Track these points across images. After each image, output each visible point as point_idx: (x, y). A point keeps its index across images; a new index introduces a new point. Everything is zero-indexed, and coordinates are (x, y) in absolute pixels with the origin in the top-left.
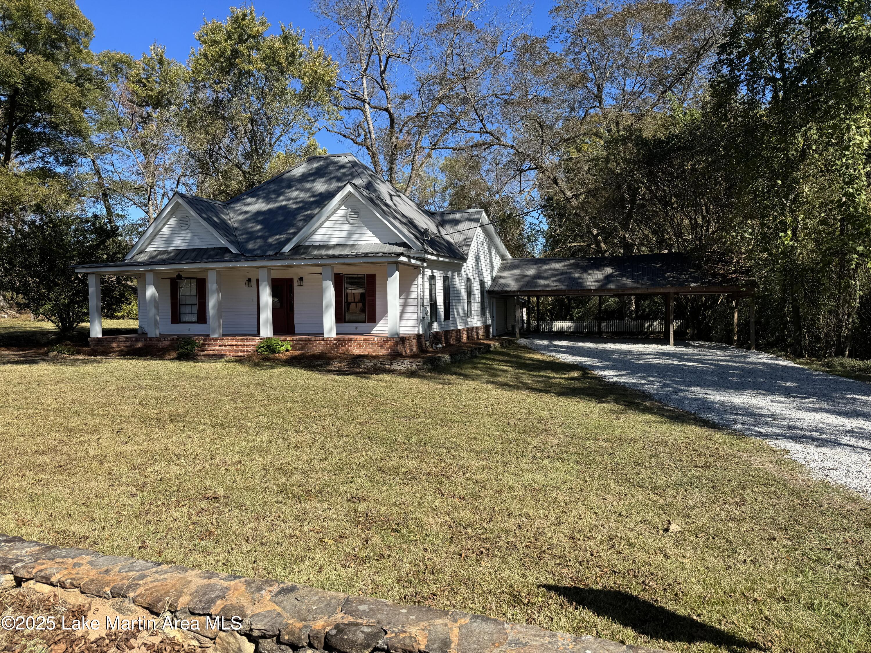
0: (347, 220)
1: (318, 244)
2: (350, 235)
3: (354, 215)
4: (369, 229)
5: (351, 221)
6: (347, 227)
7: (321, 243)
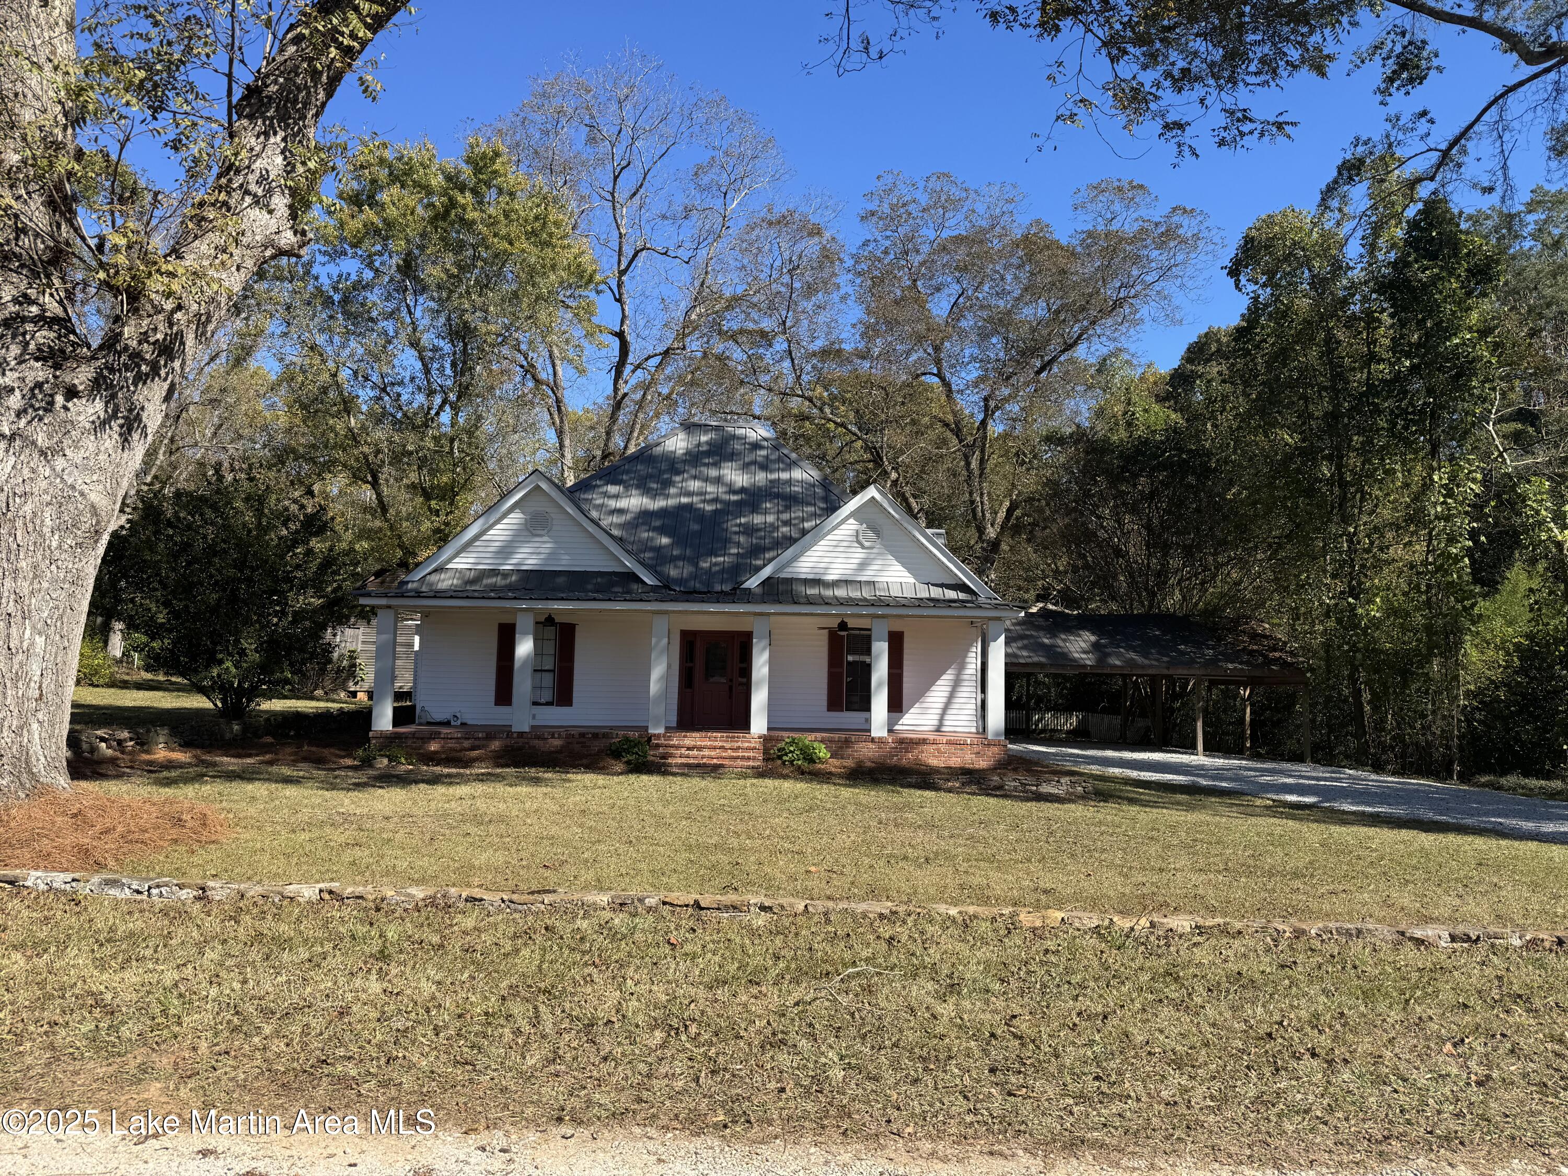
0: (858, 542)
1: (803, 576)
2: (863, 565)
3: (871, 534)
4: (897, 559)
5: (867, 544)
6: (858, 555)
7: (810, 577)
